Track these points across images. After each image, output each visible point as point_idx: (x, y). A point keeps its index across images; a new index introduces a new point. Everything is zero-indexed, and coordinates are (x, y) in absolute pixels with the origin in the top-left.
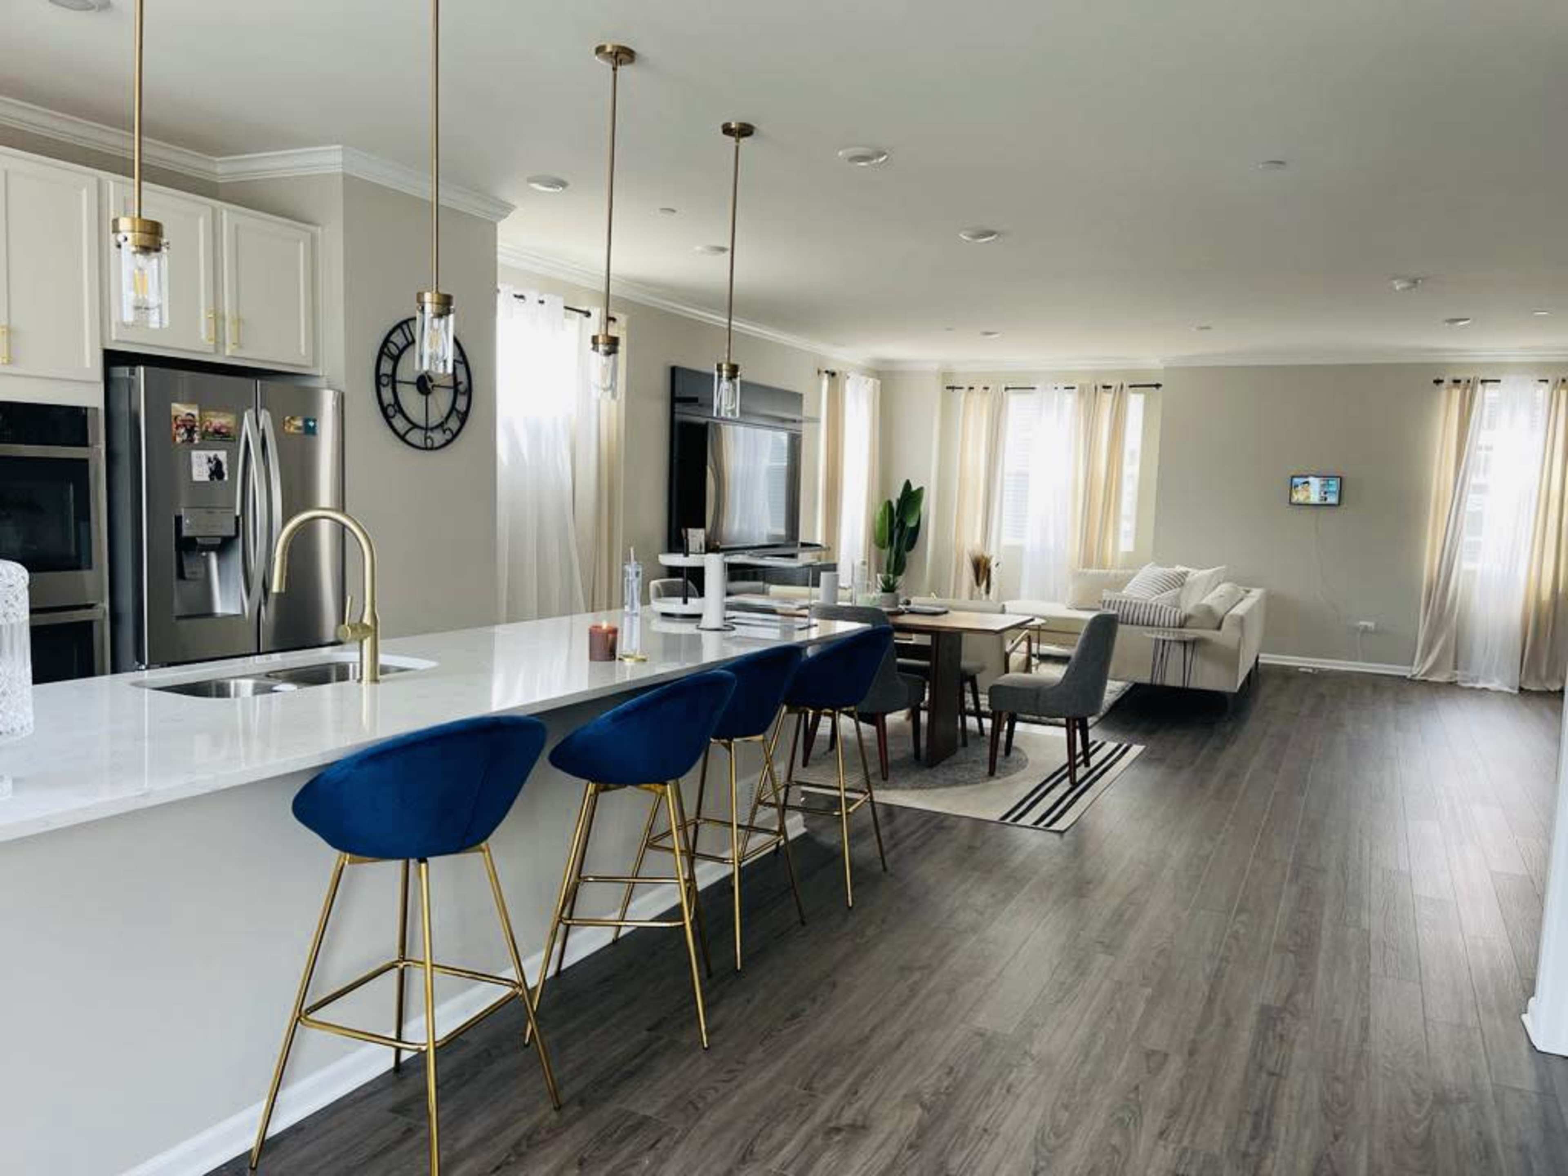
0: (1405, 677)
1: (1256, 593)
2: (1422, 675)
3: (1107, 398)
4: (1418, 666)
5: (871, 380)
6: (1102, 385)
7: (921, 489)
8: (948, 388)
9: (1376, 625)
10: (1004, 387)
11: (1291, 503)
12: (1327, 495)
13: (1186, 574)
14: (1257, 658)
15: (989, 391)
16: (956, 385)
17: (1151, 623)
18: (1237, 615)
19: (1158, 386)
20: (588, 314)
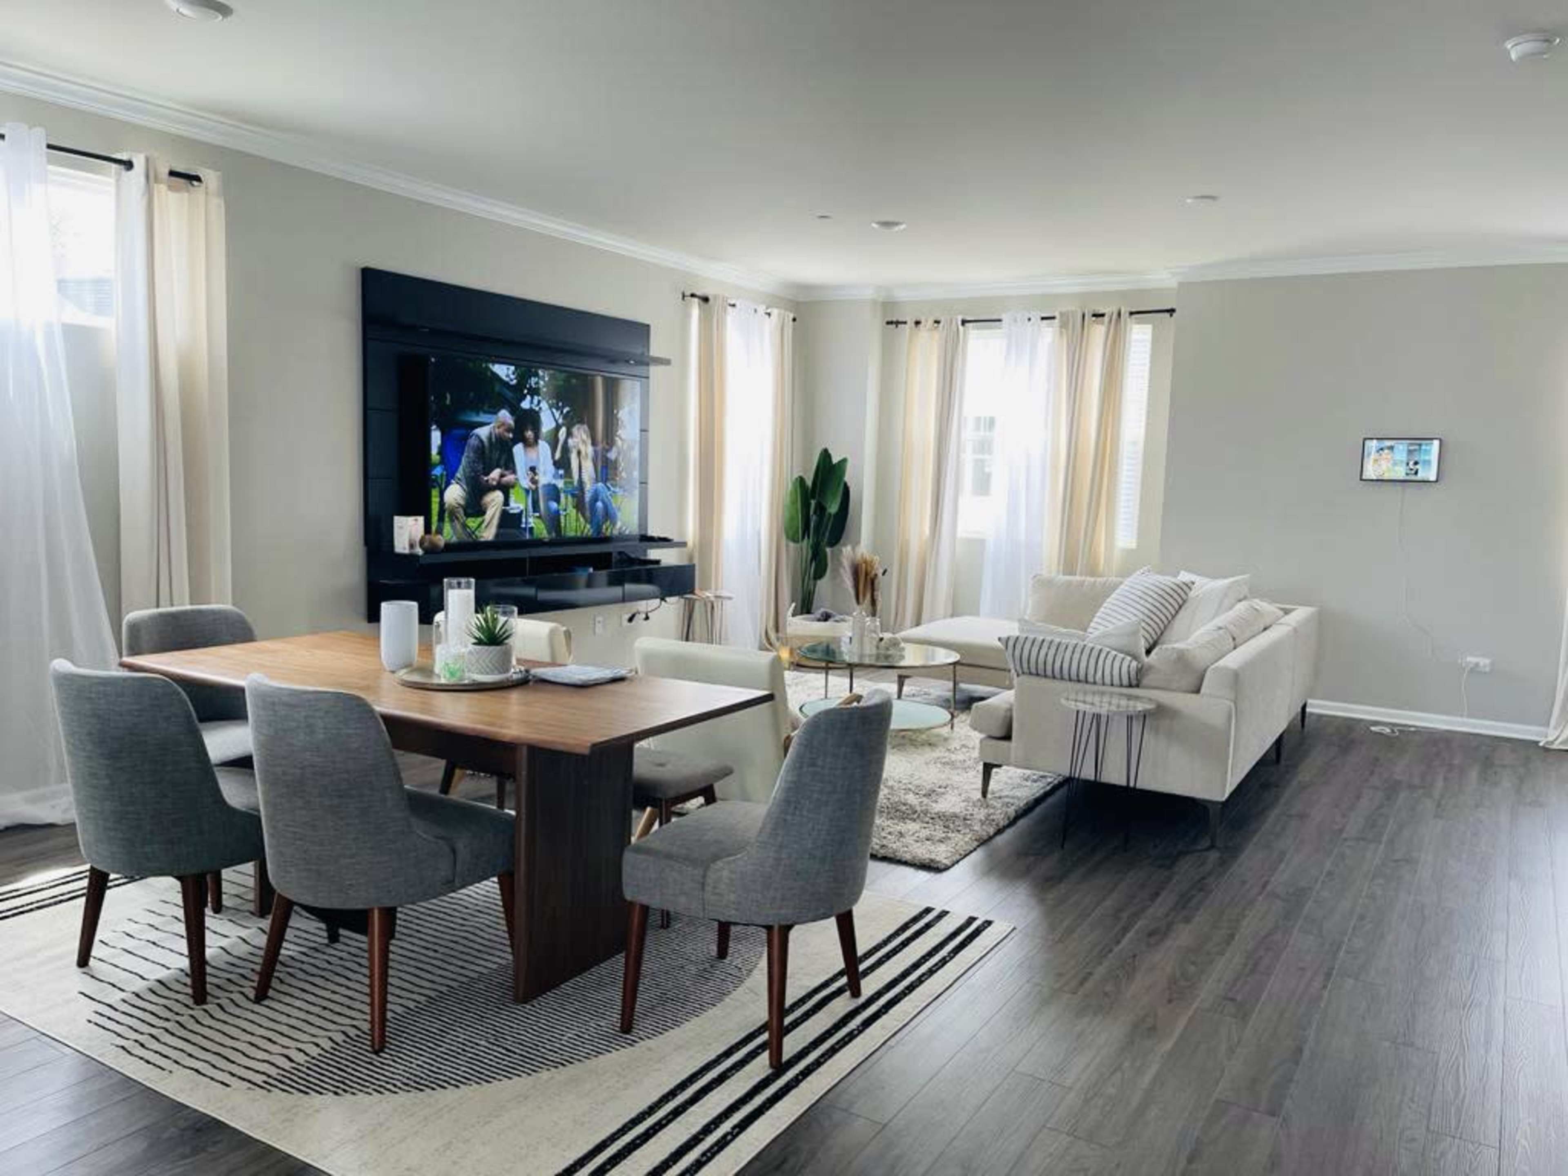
0: (1536, 743)
1: (1301, 613)
2: (1561, 743)
3: (1098, 332)
4: (1555, 728)
5: (775, 312)
6: (1092, 313)
7: (844, 461)
8: (888, 323)
9: (1492, 664)
10: (960, 318)
11: (1361, 479)
12: (1418, 467)
13: (1189, 586)
14: (1304, 708)
15: (941, 325)
16: (900, 320)
17: (1082, 676)
18: (1226, 668)
19: (1171, 311)
20: (129, 165)
